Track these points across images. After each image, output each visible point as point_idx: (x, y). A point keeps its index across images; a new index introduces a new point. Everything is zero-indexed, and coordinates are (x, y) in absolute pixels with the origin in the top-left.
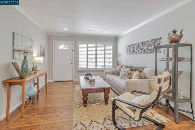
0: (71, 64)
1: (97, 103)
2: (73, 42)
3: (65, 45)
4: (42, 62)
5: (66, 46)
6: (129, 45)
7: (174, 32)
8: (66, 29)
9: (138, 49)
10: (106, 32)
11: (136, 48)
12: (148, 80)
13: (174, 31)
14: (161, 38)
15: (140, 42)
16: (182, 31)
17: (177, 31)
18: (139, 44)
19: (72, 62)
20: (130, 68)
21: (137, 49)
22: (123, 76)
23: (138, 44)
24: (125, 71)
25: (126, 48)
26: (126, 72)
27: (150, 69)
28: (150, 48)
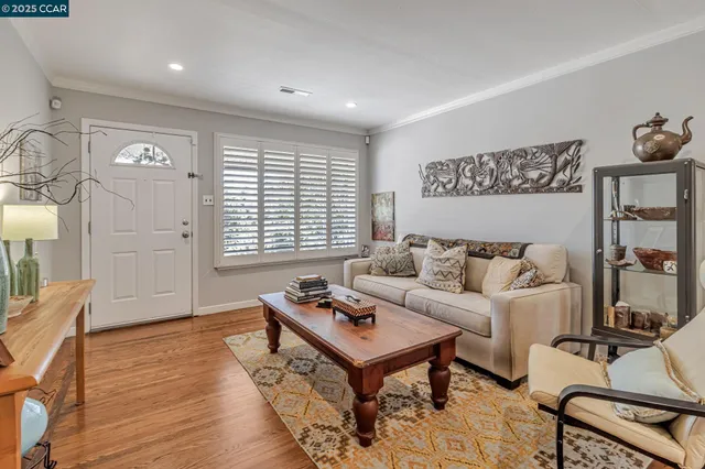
0: (185, 236)
1: (397, 409)
2: (195, 135)
3: (150, 147)
4: (56, 237)
5: (157, 150)
6: (433, 163)
7: (659, 122)
8: (176, 67)
9: (478, 179)
10: (351, 105)
11: (469, 174)
12: (553, 287)
13: (658, 119)
14: (581, 143)
15: (489, 155)
16: (687, 120)
17: (667, 120)
18: (485, 158)
19: (187, 229)
20: (464, 247)
21: (473, 178)
22: (441, 277)
23: (476, 160)
24: (448, 259)
25: (421, 172)
26: (452, 262)
27: (553, 247)
28: (534, 174)
